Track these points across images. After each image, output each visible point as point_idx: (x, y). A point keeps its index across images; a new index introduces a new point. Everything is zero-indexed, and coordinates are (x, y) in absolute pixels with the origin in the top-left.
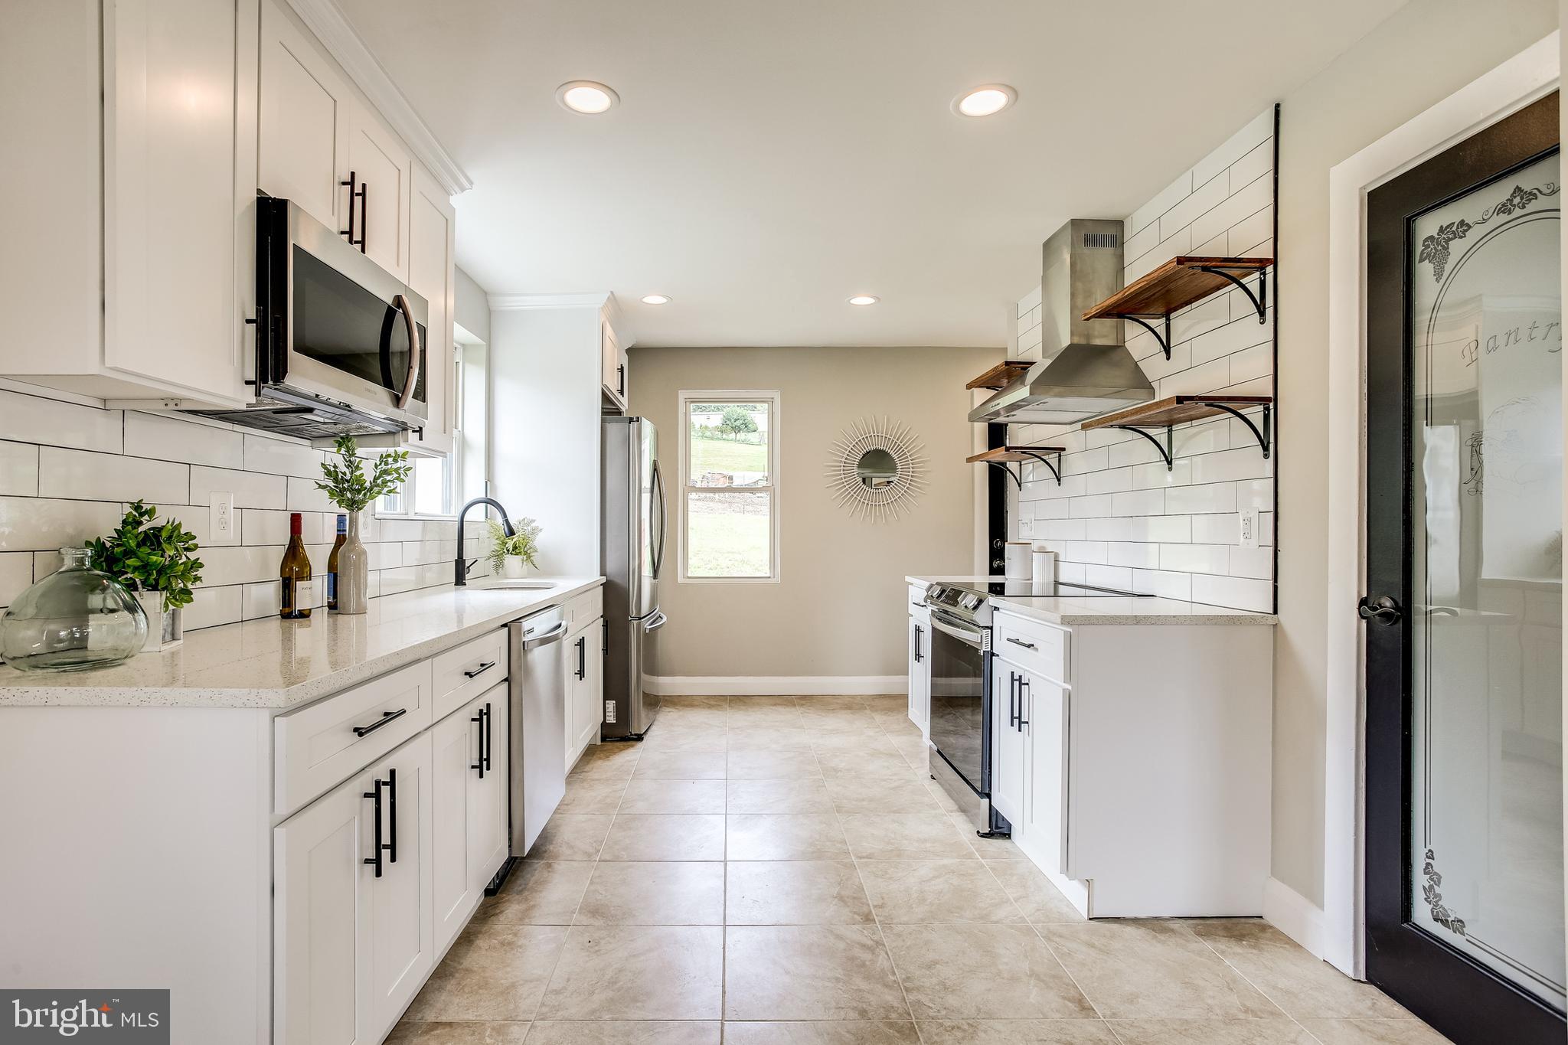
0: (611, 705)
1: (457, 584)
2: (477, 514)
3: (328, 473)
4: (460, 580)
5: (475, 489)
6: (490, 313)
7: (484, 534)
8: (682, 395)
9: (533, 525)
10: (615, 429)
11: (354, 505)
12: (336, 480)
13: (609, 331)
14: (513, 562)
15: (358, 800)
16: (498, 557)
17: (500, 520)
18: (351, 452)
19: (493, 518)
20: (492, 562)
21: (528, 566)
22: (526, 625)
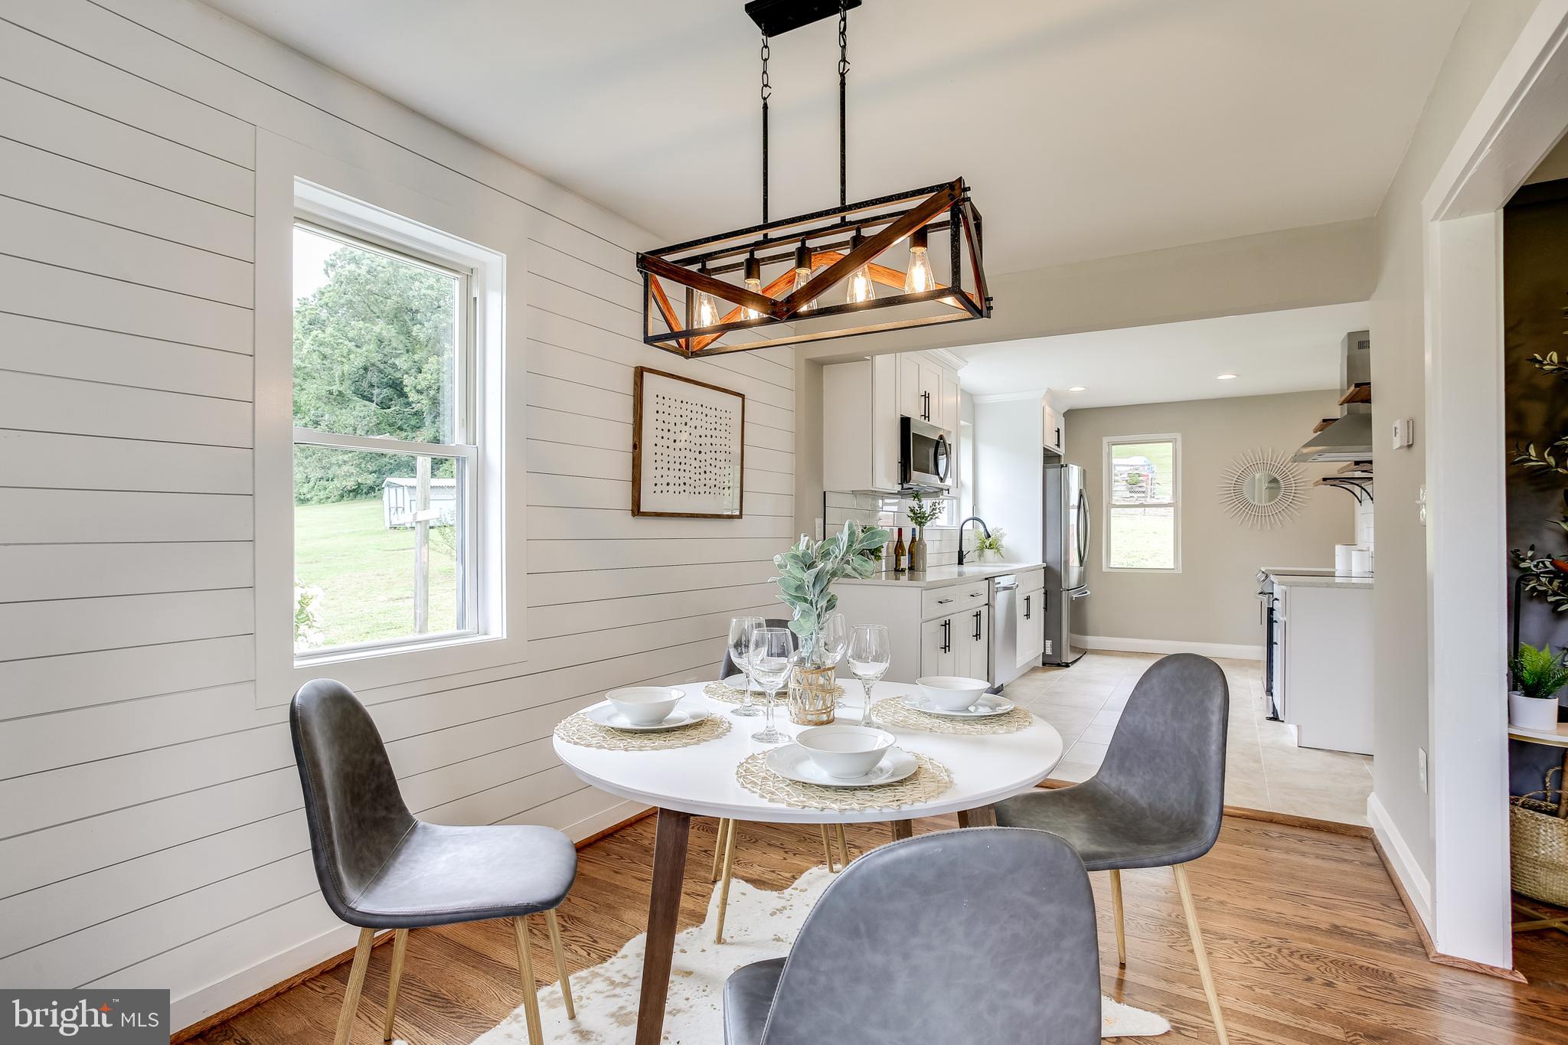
0: (1049, 643)
1: (959, 564)
2: (969, 526)
3: (912, 511)
4: (960, 562)
5: (967, 512)
6: (974, 406)
7: (972, 537)
8: (1105, 440)
9: (1001, 531)
10: (1052, 472)
11: (921, 524)
12: (914, 514)
13: (1048, 409)
14: (988, 553)
15: (939, 627)
16: (981, 549)
17: (982, 529)
18: (920, 500)
19: (977, 528)
20: (977, 553)
21: (998, 556)
22: (997, 580)
